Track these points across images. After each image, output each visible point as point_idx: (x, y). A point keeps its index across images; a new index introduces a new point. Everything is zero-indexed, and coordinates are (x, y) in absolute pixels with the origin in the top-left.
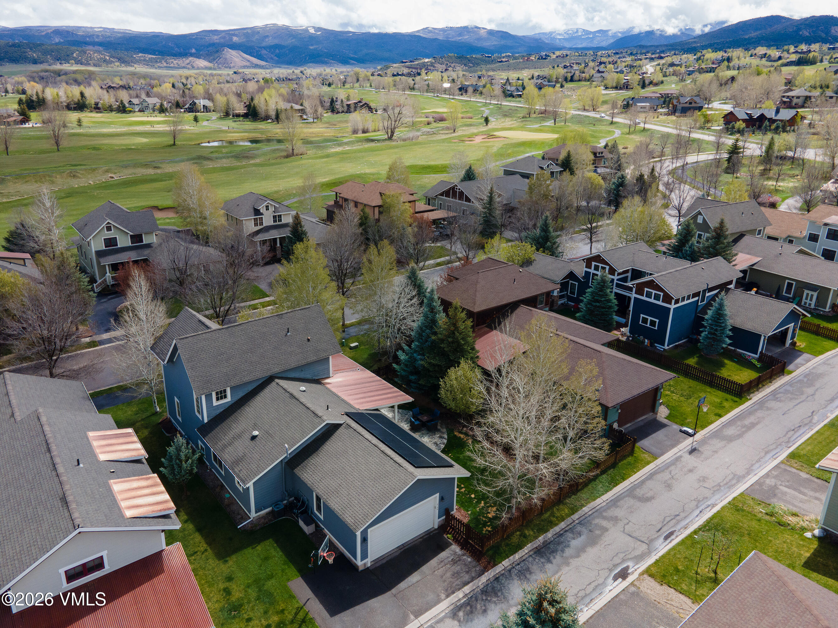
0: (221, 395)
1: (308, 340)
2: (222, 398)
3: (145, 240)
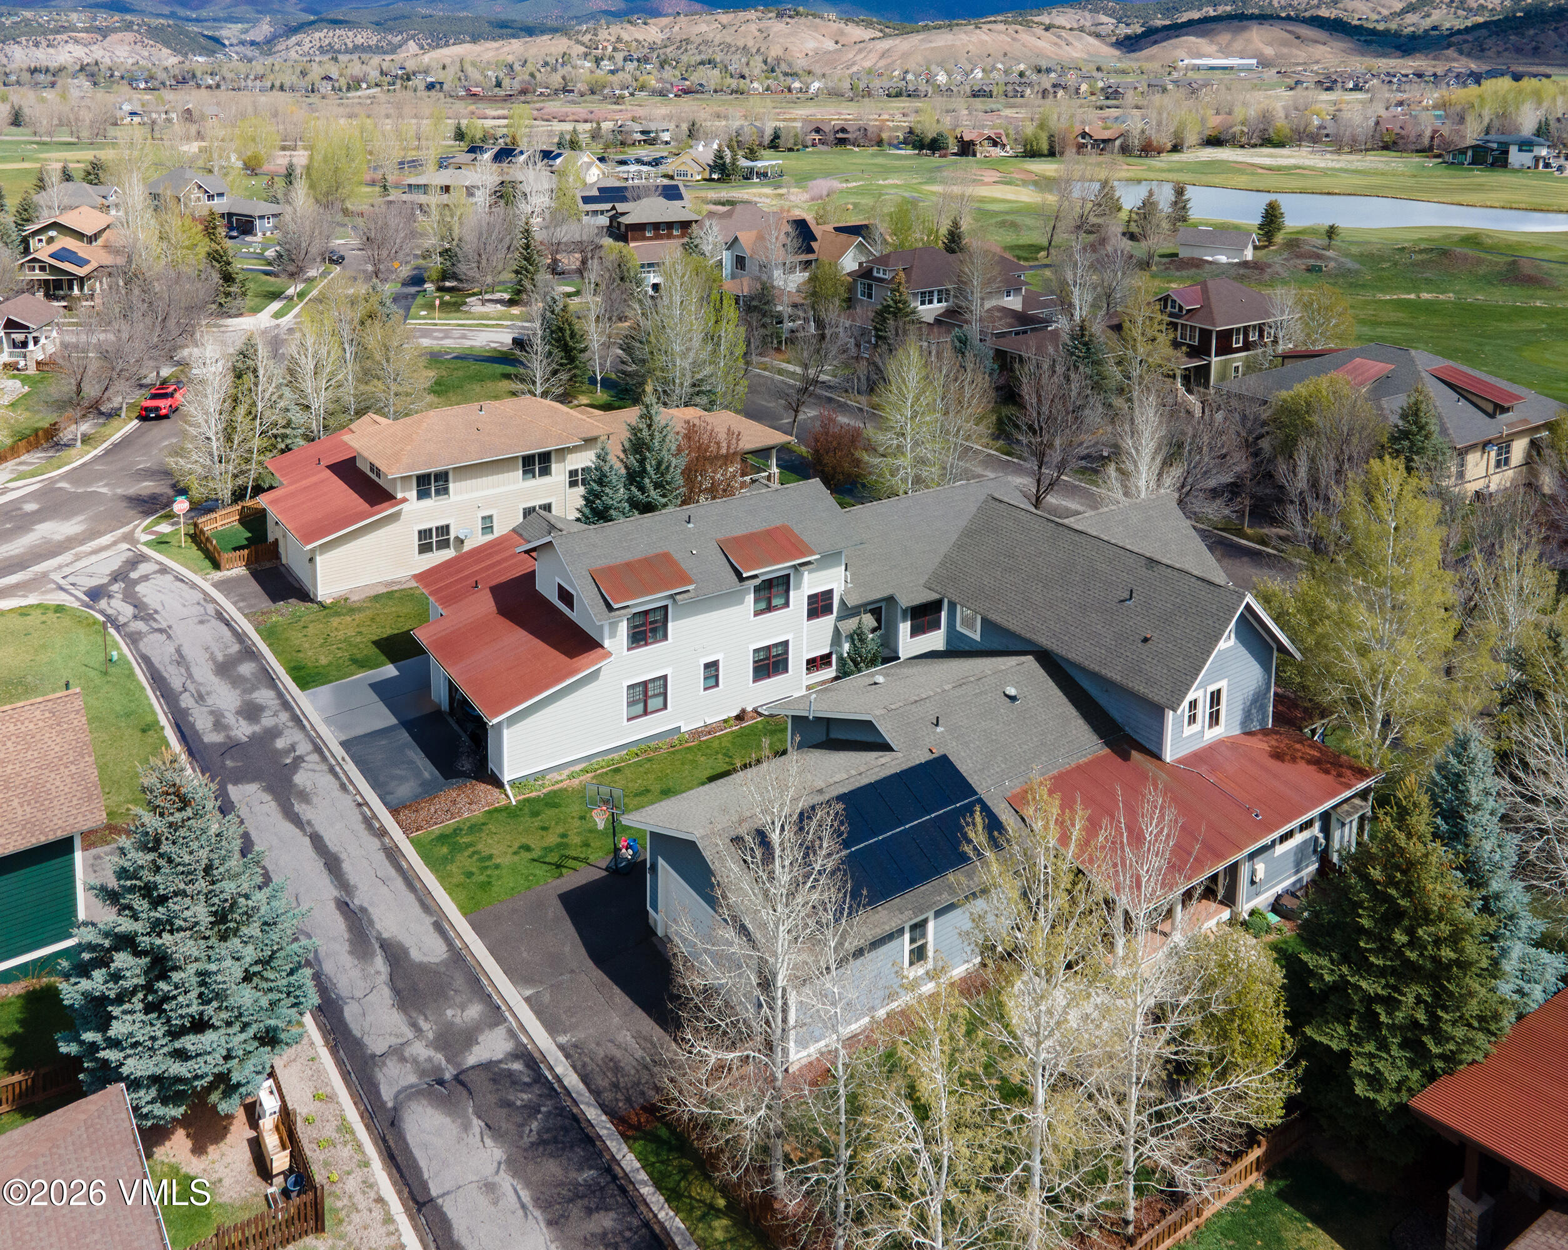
1: (1145, 640)
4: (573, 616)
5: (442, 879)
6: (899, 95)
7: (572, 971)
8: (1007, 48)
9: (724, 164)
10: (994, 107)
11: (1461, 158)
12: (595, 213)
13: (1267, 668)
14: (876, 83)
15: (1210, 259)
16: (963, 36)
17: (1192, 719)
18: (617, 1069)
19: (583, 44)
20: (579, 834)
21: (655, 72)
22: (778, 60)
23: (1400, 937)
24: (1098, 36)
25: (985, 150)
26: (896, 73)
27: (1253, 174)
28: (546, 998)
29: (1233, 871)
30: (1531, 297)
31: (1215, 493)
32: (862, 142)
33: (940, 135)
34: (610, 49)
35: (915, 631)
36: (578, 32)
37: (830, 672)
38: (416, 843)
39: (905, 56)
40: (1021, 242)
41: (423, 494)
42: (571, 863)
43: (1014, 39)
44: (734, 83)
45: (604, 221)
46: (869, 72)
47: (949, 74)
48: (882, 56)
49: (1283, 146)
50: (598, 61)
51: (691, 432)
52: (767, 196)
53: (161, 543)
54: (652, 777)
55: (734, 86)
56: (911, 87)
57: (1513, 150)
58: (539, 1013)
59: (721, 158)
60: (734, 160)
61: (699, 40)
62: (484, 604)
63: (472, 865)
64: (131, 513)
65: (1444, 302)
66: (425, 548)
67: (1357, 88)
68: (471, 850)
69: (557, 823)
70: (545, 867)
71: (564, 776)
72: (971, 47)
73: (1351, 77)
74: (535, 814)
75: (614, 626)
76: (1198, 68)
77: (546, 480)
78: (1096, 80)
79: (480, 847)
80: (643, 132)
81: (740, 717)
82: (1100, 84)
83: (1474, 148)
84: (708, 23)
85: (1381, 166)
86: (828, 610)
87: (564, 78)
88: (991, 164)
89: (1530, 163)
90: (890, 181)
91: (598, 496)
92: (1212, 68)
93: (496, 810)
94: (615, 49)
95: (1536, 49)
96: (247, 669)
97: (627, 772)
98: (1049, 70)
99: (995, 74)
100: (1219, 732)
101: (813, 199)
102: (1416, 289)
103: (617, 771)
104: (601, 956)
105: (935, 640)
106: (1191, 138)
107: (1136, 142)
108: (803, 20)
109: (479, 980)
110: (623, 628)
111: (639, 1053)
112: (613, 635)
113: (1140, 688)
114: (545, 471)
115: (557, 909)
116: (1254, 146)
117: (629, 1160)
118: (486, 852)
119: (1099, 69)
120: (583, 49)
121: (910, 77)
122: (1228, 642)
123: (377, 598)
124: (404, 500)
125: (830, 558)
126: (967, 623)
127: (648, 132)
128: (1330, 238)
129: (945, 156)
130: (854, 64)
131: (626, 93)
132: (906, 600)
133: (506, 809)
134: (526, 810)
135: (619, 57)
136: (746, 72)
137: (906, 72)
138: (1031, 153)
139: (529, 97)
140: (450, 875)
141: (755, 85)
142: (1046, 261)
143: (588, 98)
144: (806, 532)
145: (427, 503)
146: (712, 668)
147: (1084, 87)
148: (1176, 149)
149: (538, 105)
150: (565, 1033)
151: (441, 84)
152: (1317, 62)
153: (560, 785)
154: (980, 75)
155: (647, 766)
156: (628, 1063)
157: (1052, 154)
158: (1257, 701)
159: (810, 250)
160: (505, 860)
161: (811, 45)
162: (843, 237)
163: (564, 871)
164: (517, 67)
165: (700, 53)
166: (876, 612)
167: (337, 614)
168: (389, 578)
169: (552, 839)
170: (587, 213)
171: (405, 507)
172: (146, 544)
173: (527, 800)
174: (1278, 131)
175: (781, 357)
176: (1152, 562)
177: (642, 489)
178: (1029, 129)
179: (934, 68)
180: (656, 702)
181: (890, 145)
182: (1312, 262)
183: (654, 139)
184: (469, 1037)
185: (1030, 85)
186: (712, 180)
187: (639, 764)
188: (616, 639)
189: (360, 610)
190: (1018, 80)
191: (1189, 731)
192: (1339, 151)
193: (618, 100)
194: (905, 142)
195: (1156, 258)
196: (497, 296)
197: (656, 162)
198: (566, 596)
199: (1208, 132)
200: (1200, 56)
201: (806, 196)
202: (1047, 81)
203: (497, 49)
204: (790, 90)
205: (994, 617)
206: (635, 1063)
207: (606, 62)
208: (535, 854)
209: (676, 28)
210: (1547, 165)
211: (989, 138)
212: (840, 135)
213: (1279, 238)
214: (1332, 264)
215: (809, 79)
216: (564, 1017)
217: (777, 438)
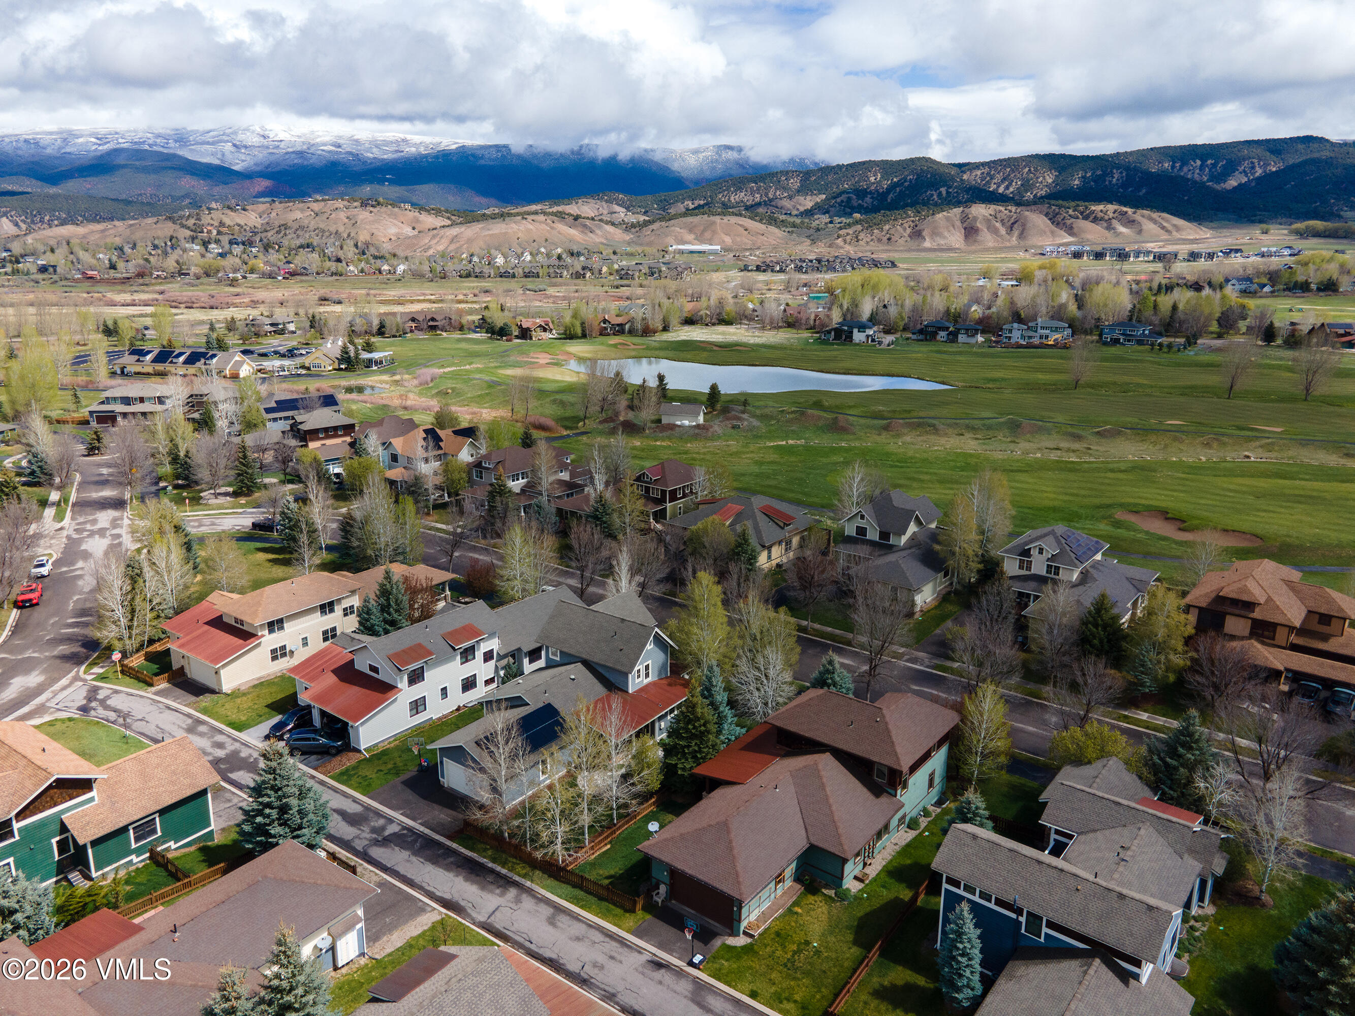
1: (621, 650)
3: (892, 541)
4: (380, 677)
5: (350, 786)
6: (468, 275)
7: (415, 803)
8: (548, 235)
9: (349, 357)
10: (541, 287)
11: (827, 337)
12: (275, 420)
13: (666, 654)
14: (450, 266)
15: (678, 423)
16: (514, 225)
17: (639, 676)
18: (442, 824)
19: (188, 228)
20: (400, 762)
21: (261, 255)
22: (367, 244)
23: (690, 727)
24: (613, 224)
25: (538, 335)
26: (464, 256)
27: (711, 351)
29: (653, 723)
30: (841, 440)
31: (660, 581)
32: (448, 328)
33: (506, 324)
34: (215, 232)
35: (531, 662)
36: (181, 217)
37: (494, 685)
38: (332, 777)
39: (470, 241)
40: (567, 415)
41: (271, 631)
42: (402, 772)
43: (552, 228)
44: (333, 266)
45: (285, 425)
46: (443, 255)
47: (505, 257)
48: (452, 241)
49: (731, 324)
50: (205, 244)
51: (406, 579)
52: (387, 383)
53: (102, 678)
55: (333, 269)
56: (477, 270)
57: (855, 331)
58: (407, 816)
59: (347, 353)
60: (357, 354)
61: (296, 226)
62: (331, 679)
63: (359, 780)
64: (68, 665)
65: (797, 446)
66: (274, 658)
67: (782, 271)
68: (357, 775)
69: (390, 760)
70: (391, 775)
71: (386, 744)
72: (520, 235)
73: (778, 263)
74: (379, 759)
75: (401, 679)
76: (682, 252)
77: (332, 615)
78: (613, 263)
79: (361, 773)
80: (272, 325)
81: (458, 709)
82: (616, 267)
83: (835, 330)
84: (302, 210)
86: (492, 658)
87: (178, 262)
88: (545, 347)
89: (864, 339)
90: (474, 366)
91: (367, 620)
92: (692, 252)
93: (361, 760)
94: (219, 233)
95: (889, 239)
96: (202, 728)
98: (579, 254)
99: (539, 258)
100: (649, 679)
101: (421, 384)
102: (786, 438)
104: (424, 797)
105: (541, 663)
106: (674, 321)
107: (639, 326)
108: (384, 209)
109: (378, 813)
110: (406, 677)
112: (401, 682)
113: (619, 667)
114: (332, 611)
115: (401, 787)
116: (714, 324)
117: (454, 846)
118: (364, 775)
119: (615, 253)
120: (188, 233)
121: (475, 259)
122: (650, 646)
123: (255, 686)
124: (263, 636)
125: (492, 635)
126: (554, 654)
127: (277, 324)
128: (745, 406)
129: (510, 340)
130: (430, 248)
131: (239, 276)
132: (526, 649)
133: (366, 759)
134: (375, 758)
135: (225, 239)
136: (341, 254)
137: (472, 255)
138: (569, 336)
139: (147, 280)
140: (352, 784)
141: (351, 268)
142: (583, 430)
143: (205, 280)
144: (479, 625)
145: (274, 635)
146: (444, 690)
147: (605, 269)
148: (665, 329)
149: (158, 288)
150: (419, 820)
151: (54, 267)
152: (758, 248)
153: (386, 747)
154: (529, 258)
156: (446, 822)
157: (584, 336)
158: (663, 667)
159: (440, 448)
160: (374, 776)
161: (392, 231)
162: (460, 438)
163: (400, 774)
164: (127, 250)
165: (298, 237)
166: (513, 656)
167: (237, 697)
168: (258, 676)
169: (390, 766)
170: (270, 420)
171: (262, 639)
172: (93, 680)
173: (372, 755)
174: (728, 314)
175: (430, 518)
176: (623, 620)
177: (389, 614)
178: (568, 319)
179: (493, 251)
180: (421, 708)
181: (469, 329)
182: (735, 423)
183: (283, 330)
184: (383, 828)
185: (566, 267)
186: (341, 369)
188: (403, 683)
189: (249, 693)
190: (557, 263)
191: (637, 681)
192: (763, 328)
193: (233, 283)
194: (480, 327)
195: (649, 425)
196: (223, 490)
197: (291, 354)
198: (374, 669)
199: (685, 315)
200: (684, 243)
201: (416, 382)
202: (577, 264)
203: (103, 231)
204: (380, 272)
205: (564, 650)
206: (448, 822)
207: (213, 246)
208: (386, 771)
209: (273, 214)
210: (873, 340)
211: (540, 326)
212: (431, 323)
213: (717, 405)
215: (394, 262)
216: (417, 816)
217: (448, 576)
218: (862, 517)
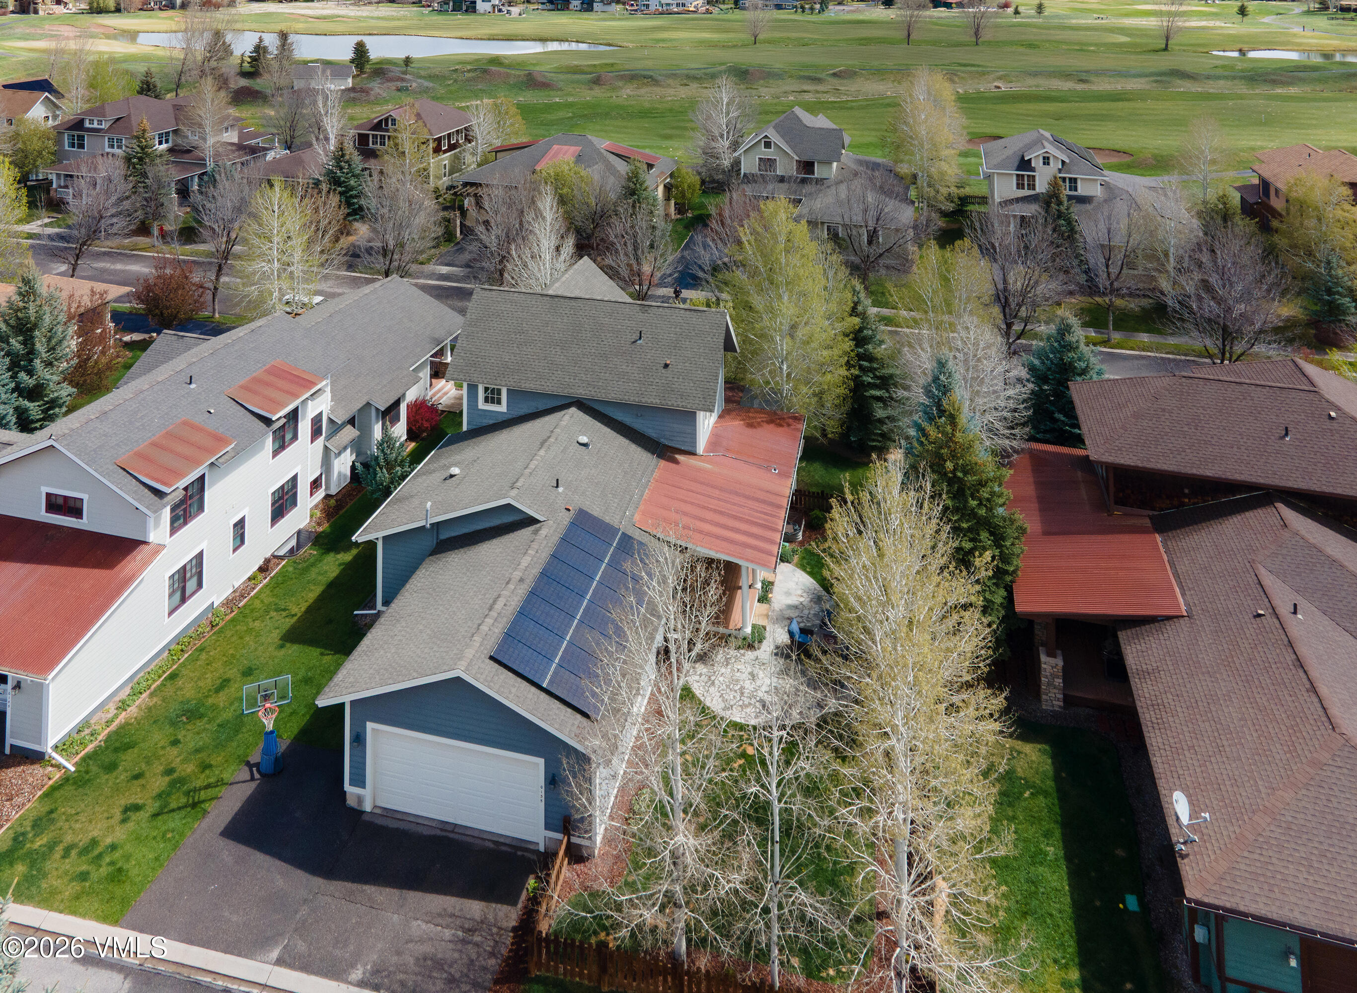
0: (493, 397)
1: (666, 366)
2: (493, 402)
3: (819, 171)
4: (83, 524)
5: (47, 901)
7: (305, 901)
11: (446, 7)
18: (439, 964)
20: (185, 761)
28: (301, 946)
30: (550, 96)
37: (320, 494)
42: (203, 795)
54: (218, 665)
58: (306, 967)
63: (75, 864)
68: (59, 849)
69: (148, 763)
70: (177, 816)
71: (113, 711)
74: (111, 767)
75: (157, 517)
79: (69, 839)
81: (265, 569)
85: (394, 14)
86: (319, 432)
89: (490, 9)
93: (54, 789)
97: (184, 672)
103: (173, 677)
104: (325, 867)
109: (197, 983)
110: (166, 513)
111: (448, 934)
112: (157, 524)
115: (231, 850)
118: (83, 840)
126: (492, 400)
128: (407, 65)
133: (67, 780)
134: (94, 769)
138: (99, 10)
140: (54, 892)
146: (239, 527)
148: (231, 4)
150: (353, 966)
153: (117, 722)
155: (204, 656)
156: (446, 951)
157: (118, 10)
160: (120, 834)
163: (206, 806)
169: (159, 783)
173: (84, 759)
180: (191, 585)
182: (399, 84)
187: (192, 660)
188: (160, 529)
198: (64, 505)
206: (451, 946)
208: (152, 807)
210: (500, 11)
213: (368, 68)
214: (414, 85)
216: (337, 952)
218: (768, 145)
